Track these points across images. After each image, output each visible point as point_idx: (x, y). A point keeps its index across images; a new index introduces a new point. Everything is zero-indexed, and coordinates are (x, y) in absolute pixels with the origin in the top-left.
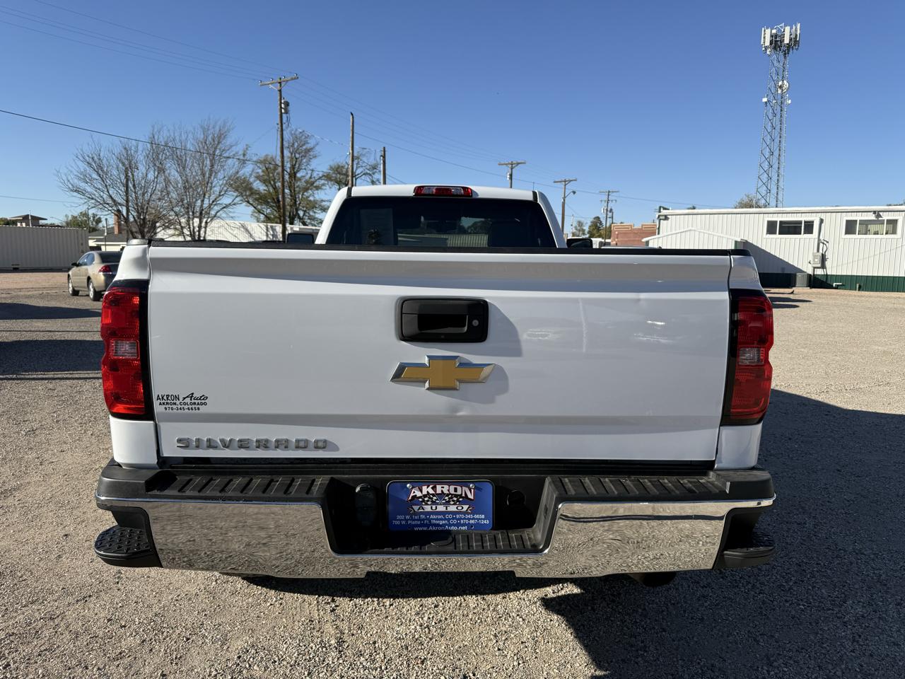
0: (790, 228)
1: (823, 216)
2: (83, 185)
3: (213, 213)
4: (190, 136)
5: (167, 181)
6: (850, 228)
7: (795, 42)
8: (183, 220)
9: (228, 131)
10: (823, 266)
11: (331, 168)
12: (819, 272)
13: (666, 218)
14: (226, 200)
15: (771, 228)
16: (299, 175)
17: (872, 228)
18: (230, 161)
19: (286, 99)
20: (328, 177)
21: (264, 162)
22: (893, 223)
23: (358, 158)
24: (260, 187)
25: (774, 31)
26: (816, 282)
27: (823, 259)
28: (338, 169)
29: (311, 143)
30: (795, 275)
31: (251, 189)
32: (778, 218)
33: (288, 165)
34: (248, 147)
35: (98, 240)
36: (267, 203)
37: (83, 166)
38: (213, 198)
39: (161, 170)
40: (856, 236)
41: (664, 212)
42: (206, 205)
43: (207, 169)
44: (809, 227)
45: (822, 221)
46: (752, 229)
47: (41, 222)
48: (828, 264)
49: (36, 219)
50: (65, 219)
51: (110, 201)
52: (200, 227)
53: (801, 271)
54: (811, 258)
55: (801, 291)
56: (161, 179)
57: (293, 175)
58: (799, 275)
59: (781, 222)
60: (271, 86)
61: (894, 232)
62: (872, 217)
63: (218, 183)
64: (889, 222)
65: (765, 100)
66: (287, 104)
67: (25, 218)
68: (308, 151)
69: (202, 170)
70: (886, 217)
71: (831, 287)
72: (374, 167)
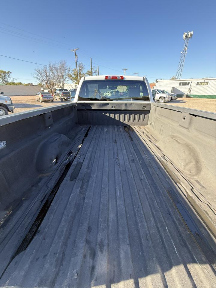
0: (184, 84)
1: (192, 81)
2: (37, 76)
3: (64, 82)
4: (58, 64)
5: (54, 75)
6: (198, 84)
7: (191, 36)
8: (59, 84)
9: (65, 63)
10: (190, 93)
11: (88, 71)
12: (189, 94)
13: (158, 82)
14: (67, 79)
15: (180, 84)
16: (81, 73)
17: (202, 84)
18: (66, 70)
19: (77, 55)
20: (87, 74)
21: (74, 70)
22: (208, 82)
23: (93, 69)
24: (74, 76)
25: (187, 33)
26: (188, 96)
27: (190, 91)
28: (89, 72)
29: (83, 65)
30: (183, 95)
31: (72, 77)
32: (182, 82)
33: (79, 71)
34: (70, 67)
35: (44, 88)
36: (75, 80)
37: (36, 72)
38: (64, 79)
39: (53, 73)
40: (199, 86)
41: (157, 81)
42: (63, 81)
43: (62, 73)
44: (189, 83)
45: (192, 82)
46: (176, 84)
47: (33, 85)
48: (191, 92)
49: (32, 84)
50: (38, 84)
51: (43, 80)
52: (62, 85)
53: (185, 94)
54: (188, 91)
55: (184, 98)
56: (53, 75)
57: (80, 73)
58: (184, 95)
59: (183, 83)
60: (73, 51)
61: (207, 85)
62: (203, 81)
63: (65, 75)
64: (207, 82)
65: (181, 52)
66: (77, 56)
67: (30, 84)
68: (83, 67)
69: (61, 72)
70: (206, 81)
71: (190, 97)
72: (96, 71)
